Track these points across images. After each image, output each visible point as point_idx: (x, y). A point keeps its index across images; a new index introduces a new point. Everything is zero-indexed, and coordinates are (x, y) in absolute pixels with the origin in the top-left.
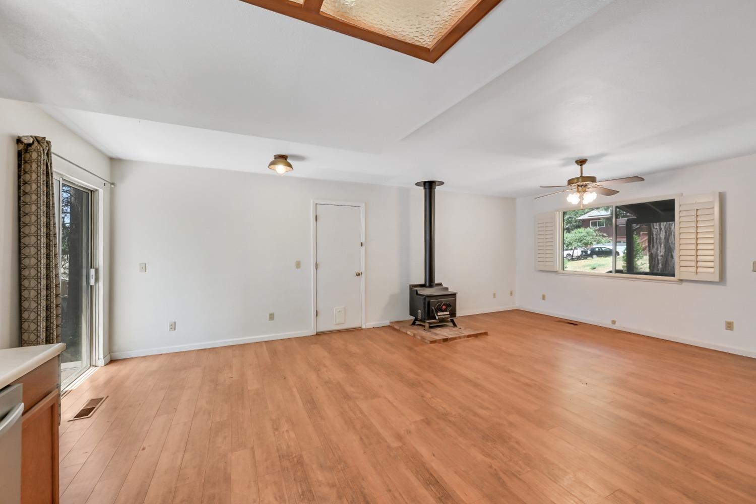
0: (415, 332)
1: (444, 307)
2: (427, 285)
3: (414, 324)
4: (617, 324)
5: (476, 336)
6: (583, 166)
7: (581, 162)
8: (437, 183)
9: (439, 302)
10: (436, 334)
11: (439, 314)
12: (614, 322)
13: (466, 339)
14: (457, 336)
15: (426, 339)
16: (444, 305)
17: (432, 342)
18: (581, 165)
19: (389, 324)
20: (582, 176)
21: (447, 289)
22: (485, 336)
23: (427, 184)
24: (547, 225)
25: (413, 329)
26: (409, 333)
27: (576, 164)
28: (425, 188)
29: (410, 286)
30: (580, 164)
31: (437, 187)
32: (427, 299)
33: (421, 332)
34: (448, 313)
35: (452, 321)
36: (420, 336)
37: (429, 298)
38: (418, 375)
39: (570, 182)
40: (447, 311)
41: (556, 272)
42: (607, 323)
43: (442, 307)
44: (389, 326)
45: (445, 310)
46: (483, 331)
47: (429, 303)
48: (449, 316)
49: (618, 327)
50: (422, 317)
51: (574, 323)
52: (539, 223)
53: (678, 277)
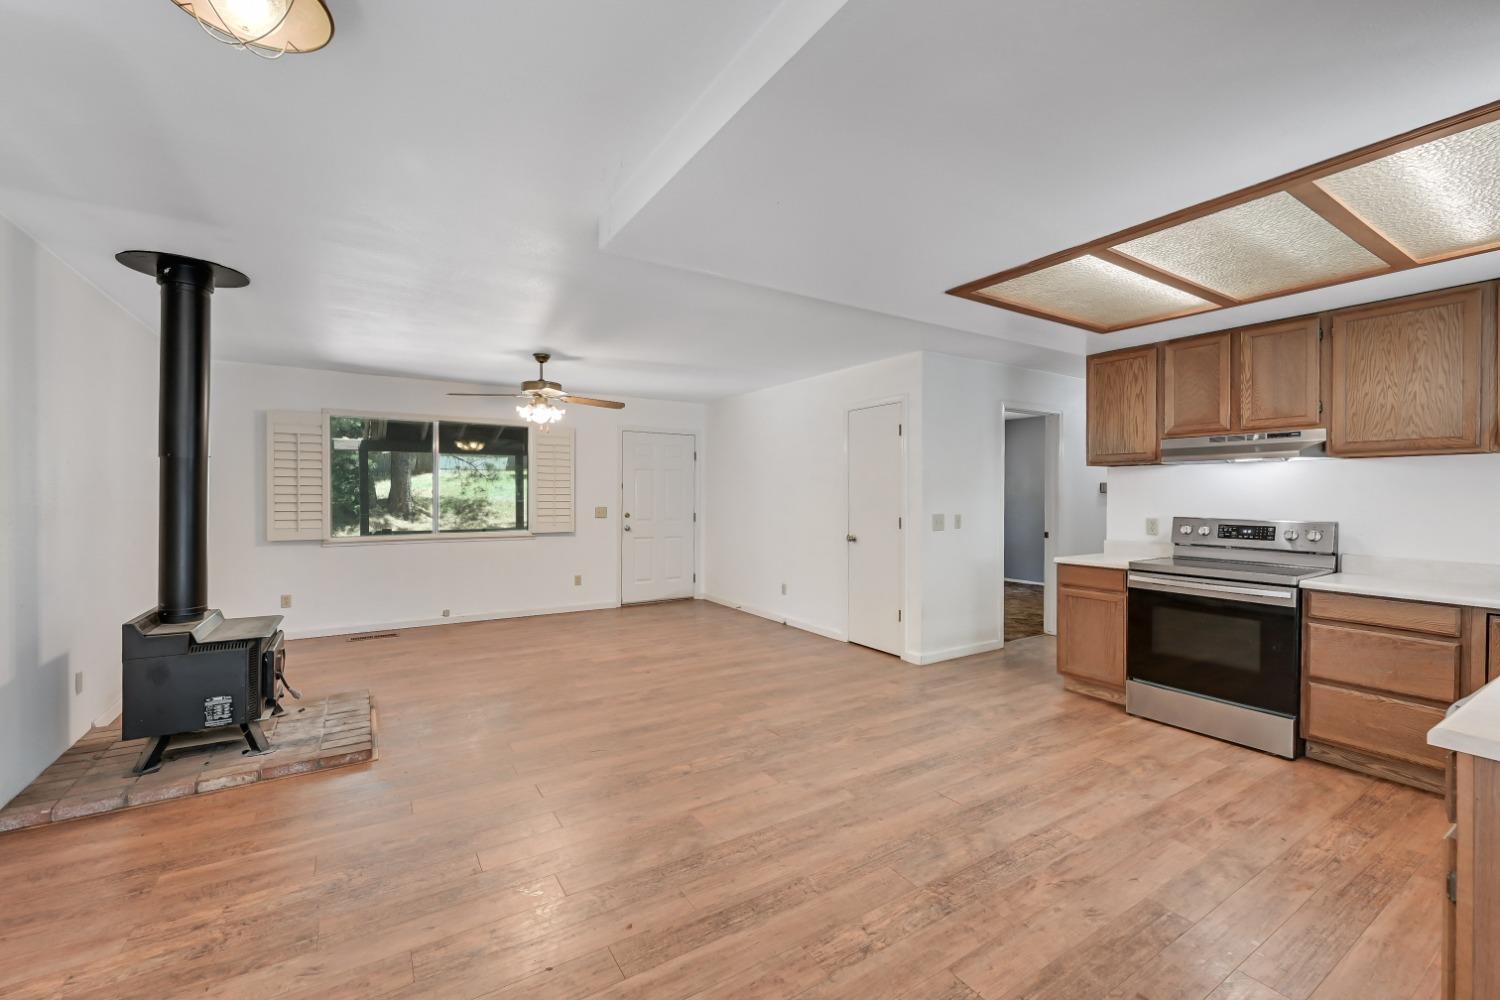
0: (247, 767)
3: (156, 760)
6: (544, 364)
7: (542, 358)
17: (371, 752)
18: (541, 362)
20: (541, 380)
22: (374, 699)
24: (305, 439)
26: (216, 784)
27: (535, 360)
29: (124, 626)
30: (540, 360)
32: (261, 651)
39: (527, 385)
42: (434, 618)
47: (263, 659)
49: (454, 618)
50: (231, 712)
51: (392, 634)
52: (275, 433)
53: (532, 529)
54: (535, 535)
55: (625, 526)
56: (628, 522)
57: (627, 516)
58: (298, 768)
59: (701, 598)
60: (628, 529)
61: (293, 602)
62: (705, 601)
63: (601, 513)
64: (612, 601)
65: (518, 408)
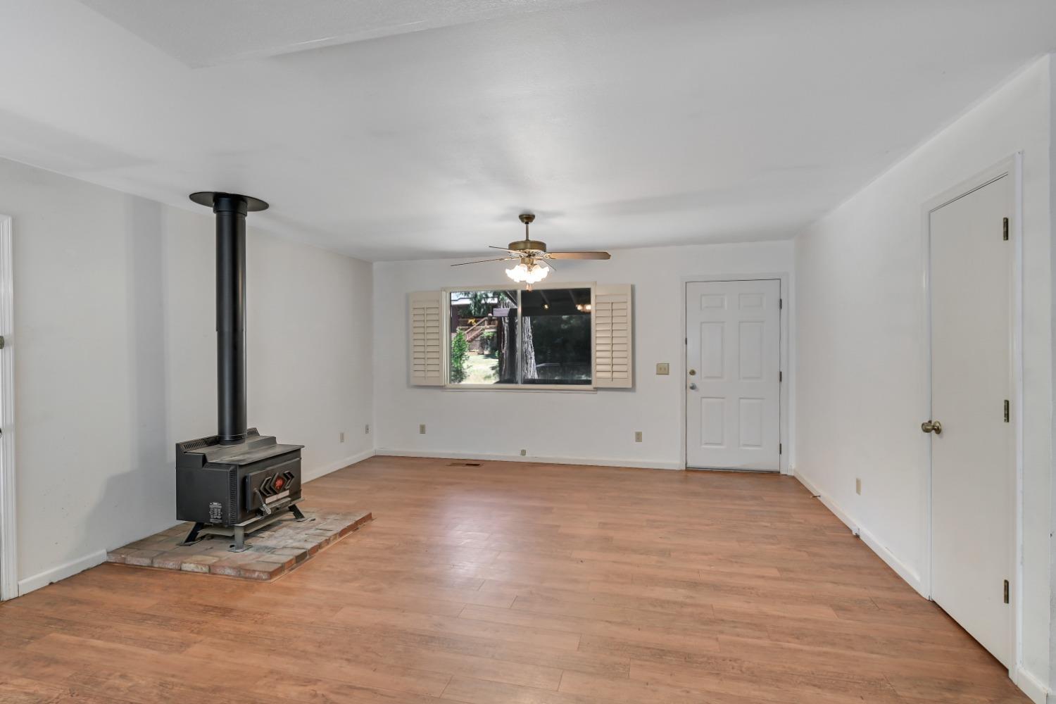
0: (211, 560)
1: (279, 483)
2: (227, 438)
3: (192, 538)
4: (527, 455)
5: (354, 527)
6: (530, 225)
7: (527, 218)
8: (250, 203)
9: (267, 474)
10: (272, 550)
11: (268, 500)
12: (523, 453)
13: (339, 540)
14: (323, 539)
15: (254, 571)
16: (279, 478)
17: (272, 574)
18: (527, 223)
19: (105, 558)
20: (527, 240)
21: (271, 441)
22: (369, 522)
23: (225, 201)
24: (429, 311)
25: (199, 553)
26: (188, 566)
27: (520, 221)
28: (217, 210)
29: (178, 446)
30: (525, 221)
31: (249, 213)
32: (240, 474)
33: (224, 556)
34: (287, 493)
35: (293, 509)
36: (230, 568)
37: (244, 469)
38: (308, 682)
39: (513, 246)
40: (285, 490)
41: (442, 387)
42: (512, 454)
43: (275, 484)
44: (106, 563)
45: (282, 489)
46: (364, 515)
47: (244, 480)
48: (289, 499)
49: (529, 458)
50: (221, 515)
51: (474, 464)
52: (414, 309)
53: (594, 384)
54: (597, 389)
55: (689, 385)
56: (692, 379)
57: (693, 373)
58: (228, 571)
59: (790, 474)
60: (693, 388)
61: (427, 429)
62: (793, 478)
63: (663, 370)
64: (674, 461)
65: (507, 271)
